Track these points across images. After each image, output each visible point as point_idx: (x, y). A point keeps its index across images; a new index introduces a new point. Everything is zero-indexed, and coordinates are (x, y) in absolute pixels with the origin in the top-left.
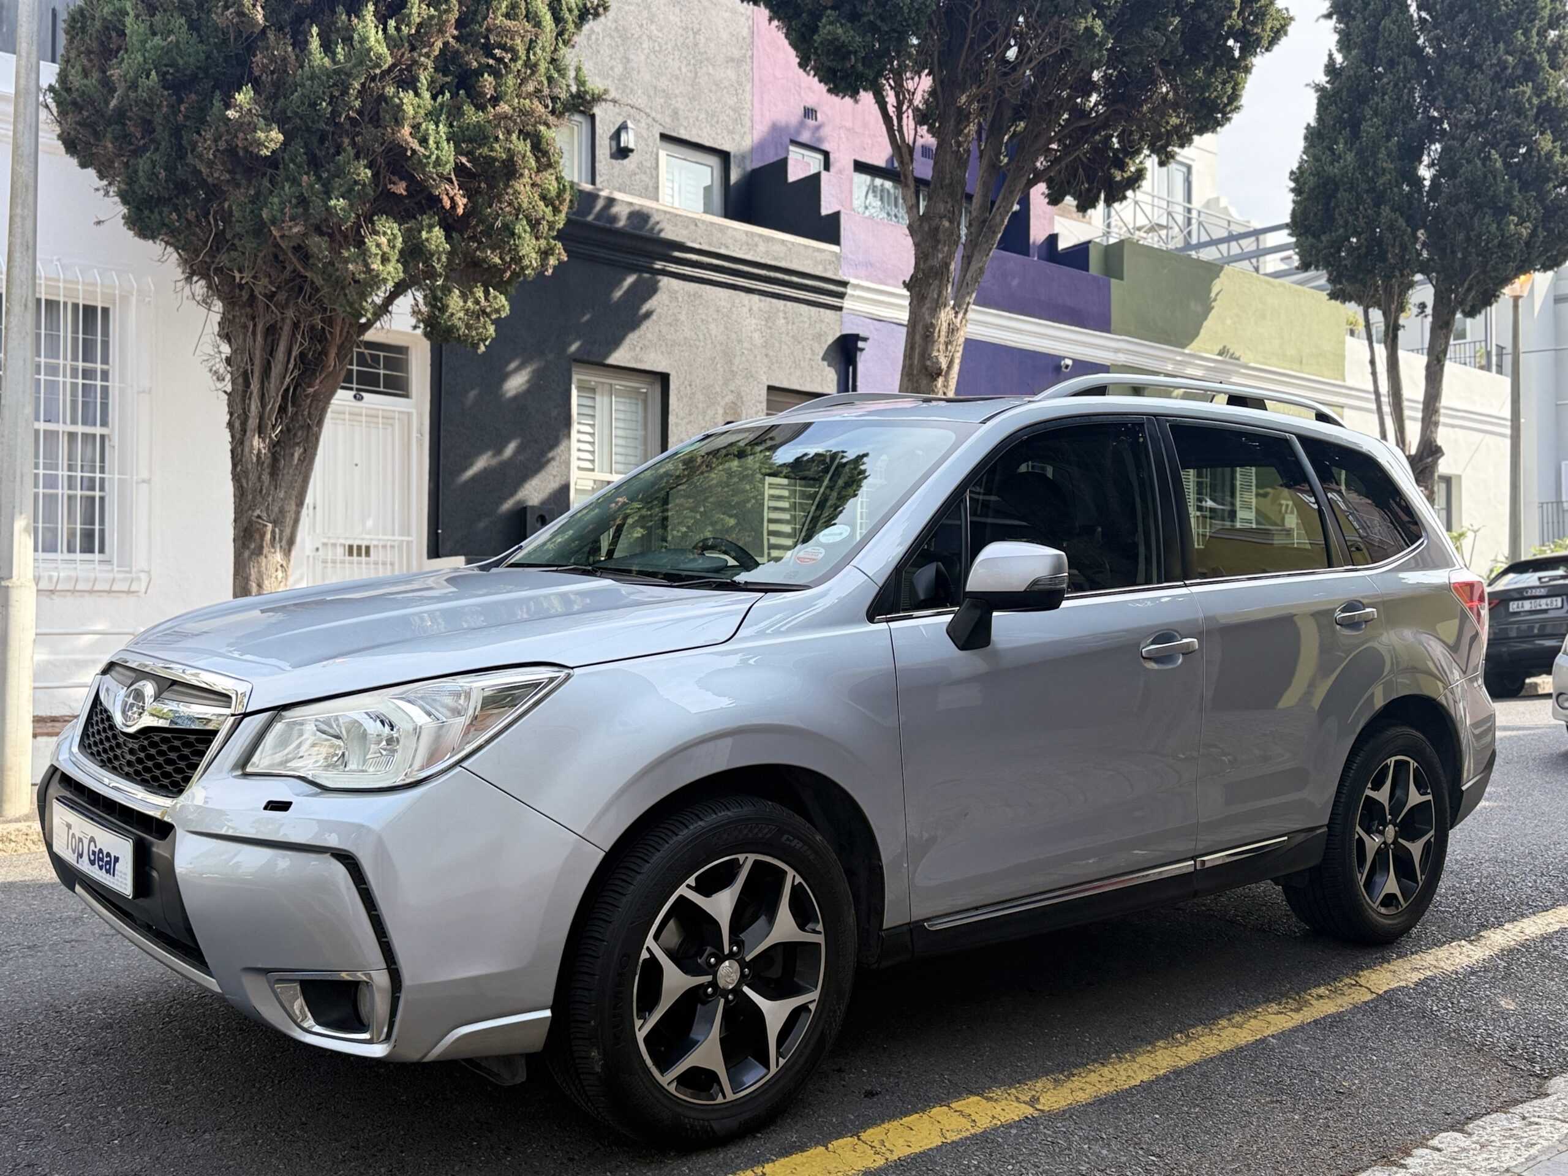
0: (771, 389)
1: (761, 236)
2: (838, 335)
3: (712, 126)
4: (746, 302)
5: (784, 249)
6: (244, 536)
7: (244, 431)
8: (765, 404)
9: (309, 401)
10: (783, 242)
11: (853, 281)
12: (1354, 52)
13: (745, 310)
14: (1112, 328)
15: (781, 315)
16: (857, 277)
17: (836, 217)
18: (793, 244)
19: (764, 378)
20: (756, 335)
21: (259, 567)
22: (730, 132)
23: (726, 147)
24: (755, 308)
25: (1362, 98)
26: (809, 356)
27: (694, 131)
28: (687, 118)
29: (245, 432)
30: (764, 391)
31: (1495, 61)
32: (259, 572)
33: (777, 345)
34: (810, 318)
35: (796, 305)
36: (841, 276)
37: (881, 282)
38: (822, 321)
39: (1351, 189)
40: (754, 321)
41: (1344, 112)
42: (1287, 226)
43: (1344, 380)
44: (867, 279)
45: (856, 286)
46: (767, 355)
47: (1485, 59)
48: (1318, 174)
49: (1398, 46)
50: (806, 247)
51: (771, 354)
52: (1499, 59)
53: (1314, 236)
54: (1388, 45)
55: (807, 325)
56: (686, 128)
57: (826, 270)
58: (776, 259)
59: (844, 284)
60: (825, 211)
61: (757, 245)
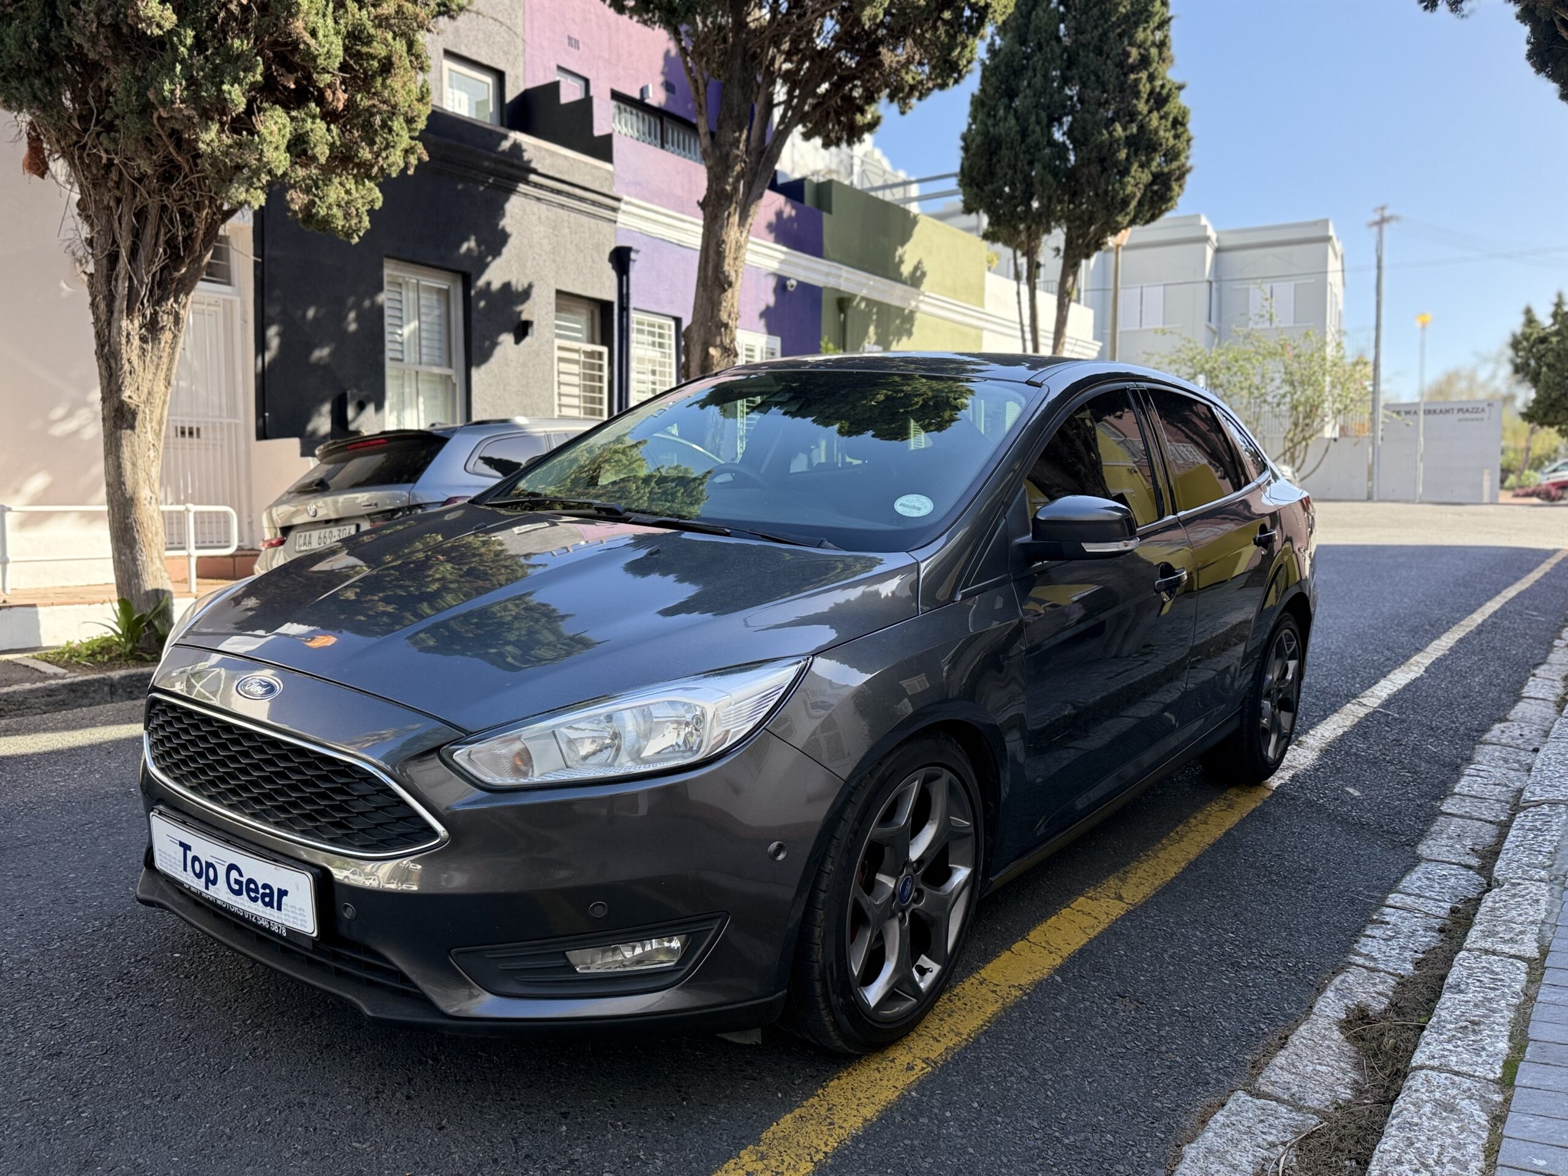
0: (559, 292)
1: (547, 150)
2: (613, 247)
3: (489, 46)
4: (536, 211)
5: (566, 163)
6: (116, 416)
7: (110, 311)
8: (553, 306)
9: (174, 285)
10: (566, 157)
11: (626, 198)
12: (1009, 35)
13: (534, 218)
14: (825, 254)
15: (566, 224)
16: (629, 194)
17: (608, 139)
18: (574, 160)
19: (552, 282)
20: (545, 242)
21: (133, 445)
22: (506, 53)
23: (500, 66)
24: (543, 217)
25: (1018, 73)
26: (590, 264)
27: (474, 49)
28: (467, 36)
29: (112, 313)
30: (553, 295)
31: (1120, 51)
32: (133, 451)
33: (563, 252)
34: (590, 229)
35: (578, 216)
36: (614, 192)
37: (648, 201)
38: (600, 232)
39: (1011, 148)
40: (542, 229)
41: (1002, 83)
42: (955, 175)
43: (983, 306)
44: (636, 197)
45: (627, 203)
46: (554, 261)
47: (1112, 49)
48: (985, 134)
49: (1046, 31)
50: (586, 164)
51: (558, 259)
52: (1124, 49)
53: (978, 186)
54: (1038, 30)
55: (587, 235)
56: (466, 46)
57: (602, 186)
58: (560, 172)
59: (618, 200)
60: (597, 132)
61: (543, 158)
